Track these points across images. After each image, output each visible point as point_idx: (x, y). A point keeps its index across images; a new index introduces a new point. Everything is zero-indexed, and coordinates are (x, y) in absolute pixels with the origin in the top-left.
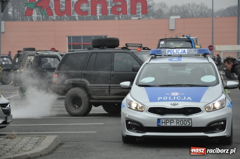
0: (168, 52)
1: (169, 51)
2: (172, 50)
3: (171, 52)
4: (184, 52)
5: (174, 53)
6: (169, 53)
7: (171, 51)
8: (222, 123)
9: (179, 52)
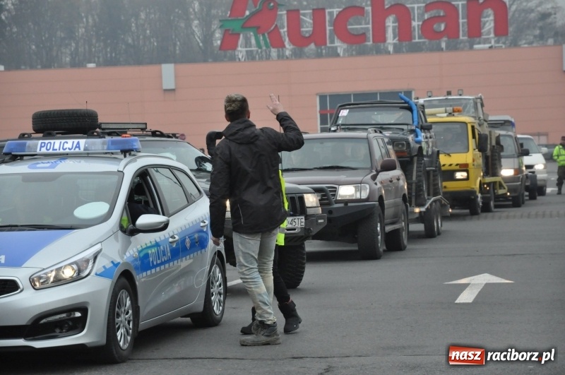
0: (41, 147)
1: (43, 145)
2: (51, 143)
3: (48, 148)
4: (78, 146)
5: (53, 150)
6: (44, 150)
7: (49, 145)
8: (78, 314)
9: (66, 146)
